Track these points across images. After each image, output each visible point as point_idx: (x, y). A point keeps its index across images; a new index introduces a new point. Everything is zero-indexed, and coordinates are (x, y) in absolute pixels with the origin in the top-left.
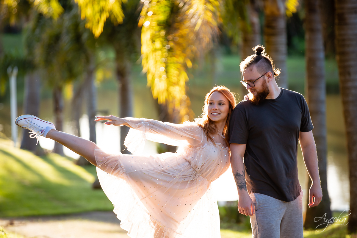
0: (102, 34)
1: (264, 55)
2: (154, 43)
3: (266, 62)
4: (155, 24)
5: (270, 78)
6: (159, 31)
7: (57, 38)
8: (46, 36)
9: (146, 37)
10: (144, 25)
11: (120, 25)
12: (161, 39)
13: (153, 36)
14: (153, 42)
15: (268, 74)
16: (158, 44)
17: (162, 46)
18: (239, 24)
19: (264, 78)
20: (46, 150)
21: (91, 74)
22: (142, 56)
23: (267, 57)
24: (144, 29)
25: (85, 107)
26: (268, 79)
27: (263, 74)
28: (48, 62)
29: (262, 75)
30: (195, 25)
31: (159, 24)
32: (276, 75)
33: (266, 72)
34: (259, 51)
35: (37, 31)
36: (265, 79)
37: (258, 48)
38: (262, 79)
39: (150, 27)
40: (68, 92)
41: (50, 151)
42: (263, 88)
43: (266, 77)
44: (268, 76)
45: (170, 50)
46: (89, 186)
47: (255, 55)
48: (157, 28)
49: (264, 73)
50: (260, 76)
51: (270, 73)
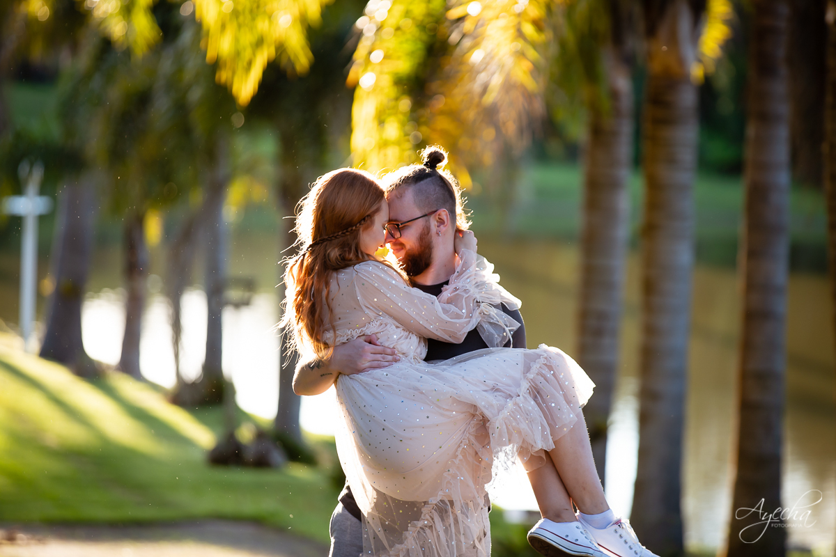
2: (383, 126)
3: (441, 186)
4: (387, 81)
5: (442, 226)
6: (397, 99)
7: (142, 100)
8: (116, 94)
9: (363, 111)
10: (360, 83)
11: (301, 79)
12: (401, 117)
13: (380, 111)
14: (381, 122)
15: (439, 215)
16: (393, 129)
17: (402, 134)
18: (584, 92)
19: (428, 221)
20: (99, 364)
21: (217, 191)
22: (352, 155)
24: (358, 94)
25: (199, 268)
26: (438, 226)
27: (426, 211)
28: (117, 155)
29: (424, 214)
30: (485, 89)
33: (434, 209)
34: (435, 159)
35: (96, 83)
36: (430, 226)
37: (434, 152)
38: (421, 223)
39: (376, 89)
40: (154, 229)
41: (109, 367)
42: (421, 246)
43: (433, 223)
44: (440, 219)
46: (199, 457)
49: (430, 211)
50: (418, 214)
51: (444, 213)
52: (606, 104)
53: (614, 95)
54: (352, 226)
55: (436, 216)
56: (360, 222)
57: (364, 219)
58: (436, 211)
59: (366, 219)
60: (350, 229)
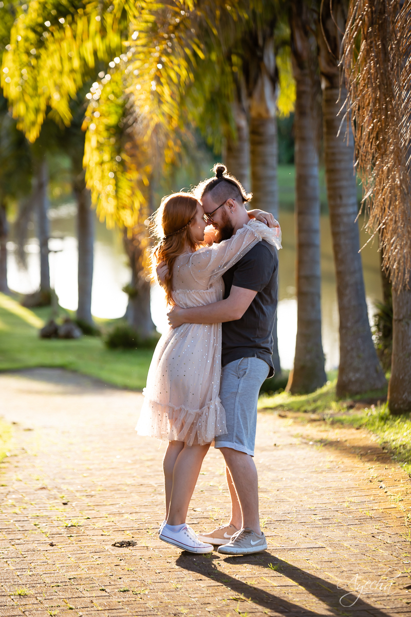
0: (38, 140)
1: (227, 177)
2: (101, 153)
3: (225, 186)
4: (102, 128)
5: (233, 208)
6: (108, 138)
13: (99, 144)
16: (106, 155)
17: (111, 157)
18: (222, 128)
19: (224, 208)
23: (231, 179)
27: (221, 203)
29: (220, 205)
31: (108, 128)
32: (246, 201)
34: (220, 171)
36: (226, 210)
37: (218, 168)
38: (220, 210)
39: (97, 131)
42: (224, 222)
44: (229, 204)
45: (122, 163)
47: (215, 178)
48: (105, 134)
50: (217, 206)
51: (231, 201)
52: (235, 134)
53: (239, 129)
54: (184, 227)
55: (226, 204)
56: (188, 223)
57: (190, 221)
58: (226, 202)
59: (192, 220)
60: (183, 228)
